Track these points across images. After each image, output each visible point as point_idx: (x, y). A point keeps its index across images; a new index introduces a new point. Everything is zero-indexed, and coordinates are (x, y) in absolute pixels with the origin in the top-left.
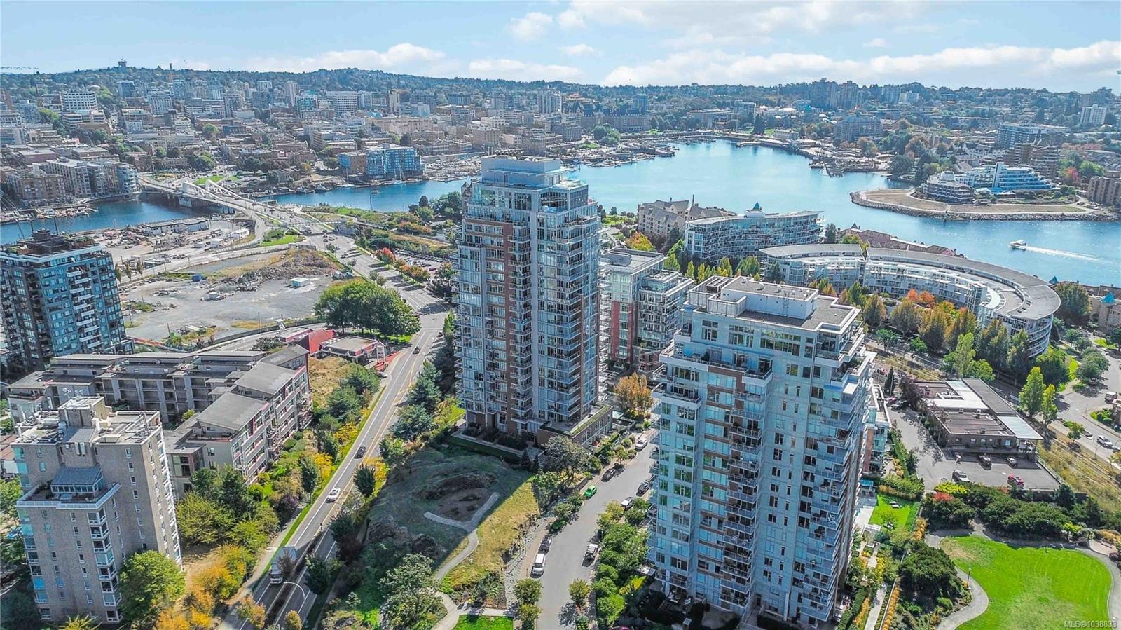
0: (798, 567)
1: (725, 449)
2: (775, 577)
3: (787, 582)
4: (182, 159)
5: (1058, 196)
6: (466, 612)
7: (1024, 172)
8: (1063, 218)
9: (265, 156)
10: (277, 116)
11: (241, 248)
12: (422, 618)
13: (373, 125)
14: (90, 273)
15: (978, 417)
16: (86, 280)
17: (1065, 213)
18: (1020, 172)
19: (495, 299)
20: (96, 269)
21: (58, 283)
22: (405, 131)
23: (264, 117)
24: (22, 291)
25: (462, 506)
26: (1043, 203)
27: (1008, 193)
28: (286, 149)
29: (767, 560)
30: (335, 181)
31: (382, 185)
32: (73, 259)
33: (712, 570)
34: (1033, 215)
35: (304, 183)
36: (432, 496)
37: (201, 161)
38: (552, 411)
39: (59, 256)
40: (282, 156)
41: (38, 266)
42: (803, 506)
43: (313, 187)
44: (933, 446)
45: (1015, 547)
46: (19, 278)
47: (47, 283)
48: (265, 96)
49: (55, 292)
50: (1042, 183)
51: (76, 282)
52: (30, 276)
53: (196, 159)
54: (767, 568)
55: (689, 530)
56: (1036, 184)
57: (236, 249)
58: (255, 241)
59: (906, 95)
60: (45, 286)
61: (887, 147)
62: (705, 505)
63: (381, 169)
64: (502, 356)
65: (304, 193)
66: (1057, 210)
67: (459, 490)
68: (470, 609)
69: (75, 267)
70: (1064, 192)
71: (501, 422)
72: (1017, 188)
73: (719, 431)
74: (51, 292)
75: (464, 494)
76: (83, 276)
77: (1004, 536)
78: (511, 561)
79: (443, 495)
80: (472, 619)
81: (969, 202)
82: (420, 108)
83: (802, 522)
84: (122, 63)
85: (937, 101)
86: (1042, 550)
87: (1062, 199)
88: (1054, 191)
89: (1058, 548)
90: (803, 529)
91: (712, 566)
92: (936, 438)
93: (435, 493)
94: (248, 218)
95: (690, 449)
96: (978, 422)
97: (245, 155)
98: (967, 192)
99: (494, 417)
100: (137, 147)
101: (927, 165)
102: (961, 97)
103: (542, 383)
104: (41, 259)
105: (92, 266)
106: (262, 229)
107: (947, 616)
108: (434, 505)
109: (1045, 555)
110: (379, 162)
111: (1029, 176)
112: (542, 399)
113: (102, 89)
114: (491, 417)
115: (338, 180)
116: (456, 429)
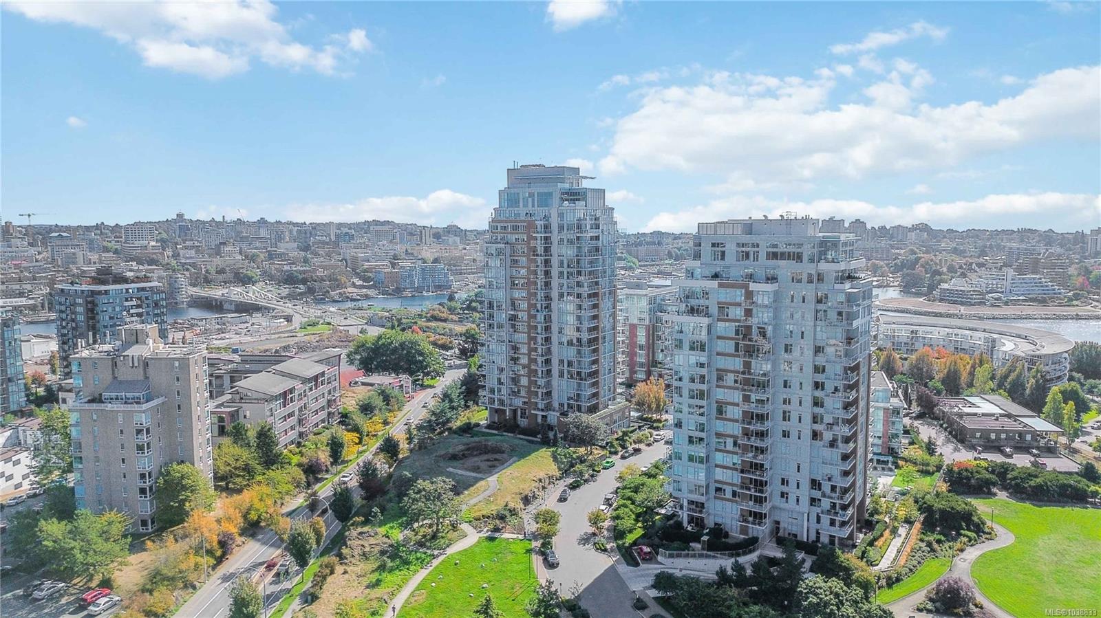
0: (815, 484)
1: (737, 364)
2: (792, 498)
3: (805, 501)
4: (229, 276)
5: (1070, 300)
6: (484, 535)
7: (1034, 279)
8: (1078, 317)
9: (304, 272)
10: (318, 248)
11: (279, 333)
12: (443, 537)
13: (407, 251)
14: (145, 305)
15: (997, 420)
16: (140, 310)
17: (1079, 313)
18: (1030, 279)
19: (517, 294)
20: (149, 302)
21: (114, 310)
22: (436, 255)
23: (306, 248)
24: (81, 318)
25: (483, 465)
26: (1056, 306)
27: (1021, 298)
28: (324, 268)
29: (783, 480)
30: (369, 293)
31: (412, 296)
32: (131, 291)
33: (729, 495)
34: (1047, 314)
35: (340, 293)
36: (454, 457)
37: (246, 276)
38: (571, 402)
39: (118, 287)
40: (321, 273)
41: (99, 293)
42: (815, 419)
43: (348, 297)
44: (953, 442)
45: (1040, 506)
46: (80, 305)
47: (105, 309)
48: (308, 233)
49: (111, 318)
50: (1054, 290)
51: (132, 311)
52: (90, 302)
53: (242, 275)
54: (785, 489)
55: (704, 451)
56: (1048, 290)
57: (274, 334)
58: (292, 328)
59: (913, 234)
60: (103, 311)
61: (897, 269)
62: (720, 426)
63: (412, 283)
64: (524, 350)
65: (340, 301)
66: (1072, 311)
67: (480, 454)
68: (489, 533)
69: (131, 298)
70: (1077, 297)
71: (521, 417)
72: (1029, 294)
73: (729, 347)
74: (107, 318)
75: (486, 457)
76: (138, 306)
77: (1027, 499)
78: (530, 505)
79: (466, 457)
80: (491, 539)
81: (982, 304)
82: (450, 239)
83: (815, 435)
84: (180, 216)
85: (945, 240)
86: (1068, 509)
87: (1075, 303)
88: (1065, 297)
89: (1087, 508)
90: (817, 443)
91: (729, 490)
92: (955, 437)
93: (457, 455)
94: (286, 314)
95: (702, 365)
96: (997, 422)
97: (287, 271)
98: (980, 295)
99: (515, 411)
100: (189, 267)
101: (937, 277)
102: (968, 236)
103: (561, 375)
104: (102, 288)
105: (147, 298)
106: (297, 321)
107: (972, 546)
108: (456, 463)
109: (1073, 513)
110: (411, 276)
111: (1040, 283)
112: (562, 389)
113: (160, 233)
114: (512, 413)
115: (371, 292)
116: (478, 425)
